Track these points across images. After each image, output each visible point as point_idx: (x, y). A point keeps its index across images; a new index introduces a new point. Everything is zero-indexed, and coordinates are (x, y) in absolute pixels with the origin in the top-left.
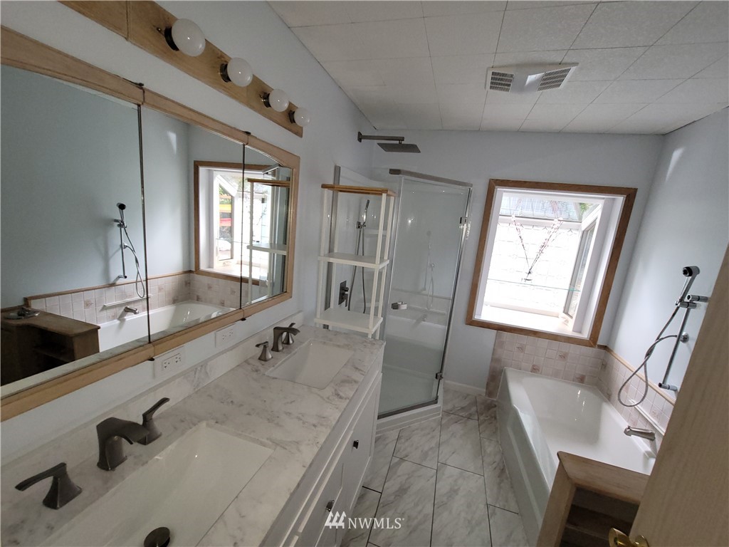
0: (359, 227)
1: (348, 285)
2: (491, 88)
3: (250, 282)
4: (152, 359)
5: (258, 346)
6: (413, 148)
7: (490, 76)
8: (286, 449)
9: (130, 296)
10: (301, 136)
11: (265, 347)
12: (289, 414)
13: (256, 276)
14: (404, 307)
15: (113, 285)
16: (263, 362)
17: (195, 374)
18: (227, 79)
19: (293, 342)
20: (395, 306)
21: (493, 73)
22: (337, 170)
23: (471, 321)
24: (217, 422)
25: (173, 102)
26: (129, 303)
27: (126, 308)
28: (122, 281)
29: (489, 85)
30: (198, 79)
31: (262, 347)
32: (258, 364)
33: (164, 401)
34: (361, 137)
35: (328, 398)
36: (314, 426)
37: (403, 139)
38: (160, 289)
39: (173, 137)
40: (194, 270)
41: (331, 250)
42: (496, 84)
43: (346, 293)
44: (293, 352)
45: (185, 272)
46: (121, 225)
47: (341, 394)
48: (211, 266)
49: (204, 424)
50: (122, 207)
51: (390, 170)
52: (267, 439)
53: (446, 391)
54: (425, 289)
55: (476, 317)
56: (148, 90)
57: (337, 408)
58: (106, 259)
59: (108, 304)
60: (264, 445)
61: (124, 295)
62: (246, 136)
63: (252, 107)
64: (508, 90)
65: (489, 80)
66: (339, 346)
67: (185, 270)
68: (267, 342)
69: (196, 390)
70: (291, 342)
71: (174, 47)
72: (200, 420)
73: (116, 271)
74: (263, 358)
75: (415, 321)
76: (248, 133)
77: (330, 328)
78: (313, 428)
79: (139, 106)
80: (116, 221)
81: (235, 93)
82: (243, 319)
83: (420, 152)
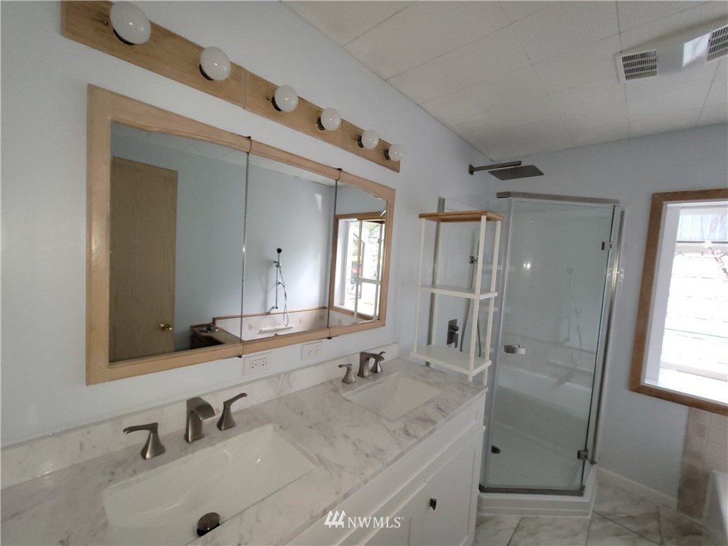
0: (472, 262)
1: (460, 325)
2: (627, 78)
3: (355, 315)
4: (240, 357)
5: (340, 366)
6: (533, 171)
7: (620, 63)
8: (328, 470)
9: (279, 324)
10: (398, 171)
11: (349, 370)
12: (346, 437)
13: (361, 310)
14: (522, 351)
15: (268, 314)
16: (345, 384)
17: (279, 379)
18: (321, 127)
19: (382, 371)
20: (510, 350)
21: (624, 59)
22: (442, 202)
23: (637, 386)
24: (281, 427)
25: (273, 148)
26: (278, 330)
27: (276, 334)
28: (274, 311)
29: (623, 75)
30: (296, 130)
31: (345, 369)
32: (339, 384)
33: (243, 395)
34: (472, 170)
35: (394, 432)
36: (367, 456)
37: (520, 163)
38: (300, 321)
39: (319, 198)
40: (327, 306)
41: (433, 283)
42: (631, 71)
43: (457, 332)
44: (378, 381)
45: (320, 308)
46: (278, 266)
47: (411, 431)
48: (342, 304)
49: (270, 427)
50: (279, 251)
51: (498, 194)
52: (316, 455)
53: (602, 483)
54: (568, 340)
55: (648, 381)
56: (255, 141)
57: (399, 445)
58: (266, 292)
59: (264, 329)
60: (310, 459)
61: (275, 323)
62: (338, 172)
63: (346, 149)
64: (654, 74)
65: (622, 70)
66: (429, 383)
67: (321, 306)
68: (350, 365)
69: (279, 396)
70: (379, 369)
71: (279, 110)
72: (269, 421)
73: (271, 303)
74: (346, 381)
75: (555, 380)
76: (340, 170)
77: (432, 366)
78: (365, 457)
79: (248, 153)
80: (275, 262)
81: (330, 138)
82: (330, 338)
83: (541, 174)
